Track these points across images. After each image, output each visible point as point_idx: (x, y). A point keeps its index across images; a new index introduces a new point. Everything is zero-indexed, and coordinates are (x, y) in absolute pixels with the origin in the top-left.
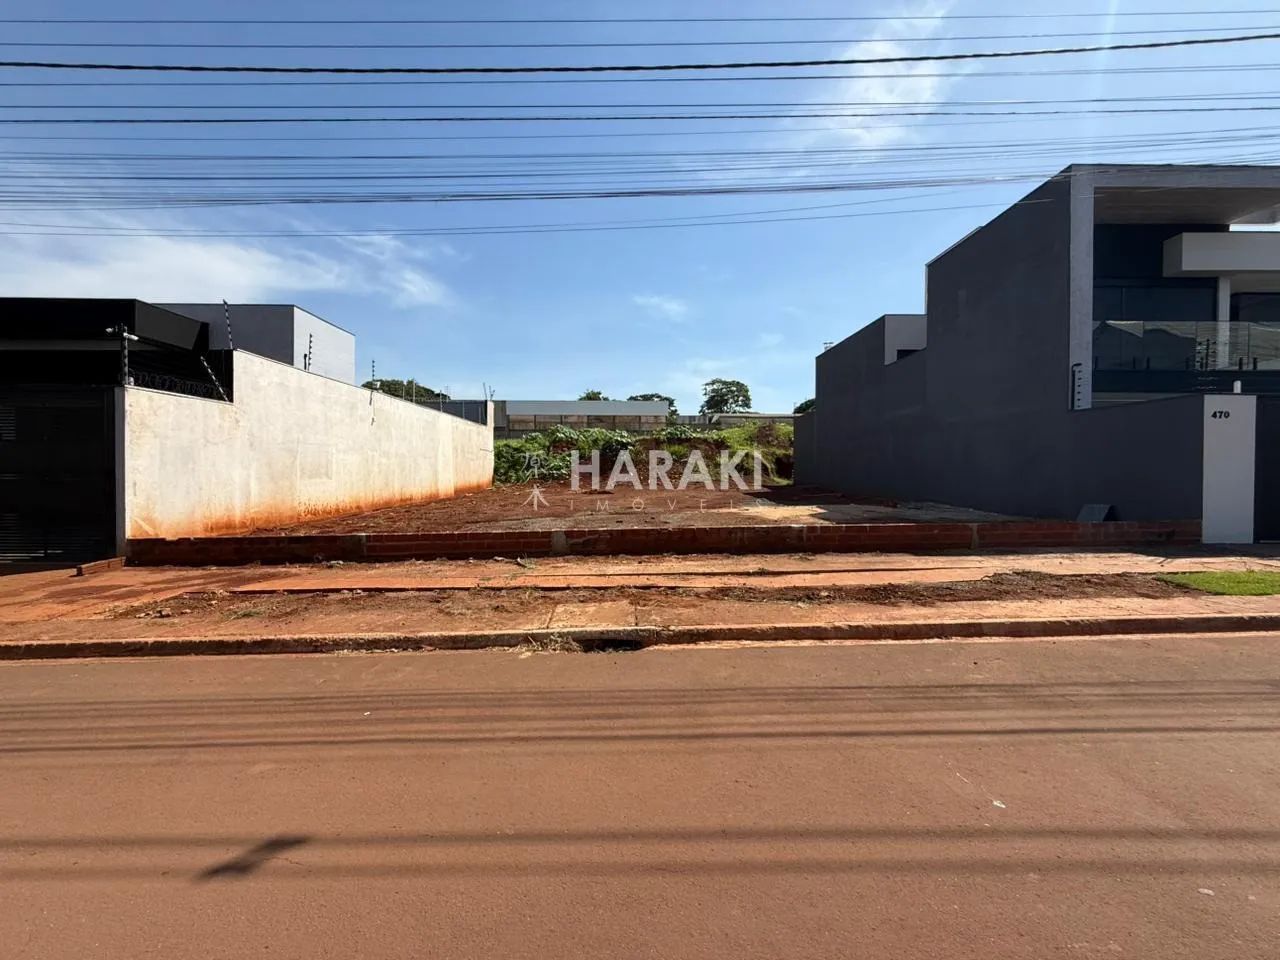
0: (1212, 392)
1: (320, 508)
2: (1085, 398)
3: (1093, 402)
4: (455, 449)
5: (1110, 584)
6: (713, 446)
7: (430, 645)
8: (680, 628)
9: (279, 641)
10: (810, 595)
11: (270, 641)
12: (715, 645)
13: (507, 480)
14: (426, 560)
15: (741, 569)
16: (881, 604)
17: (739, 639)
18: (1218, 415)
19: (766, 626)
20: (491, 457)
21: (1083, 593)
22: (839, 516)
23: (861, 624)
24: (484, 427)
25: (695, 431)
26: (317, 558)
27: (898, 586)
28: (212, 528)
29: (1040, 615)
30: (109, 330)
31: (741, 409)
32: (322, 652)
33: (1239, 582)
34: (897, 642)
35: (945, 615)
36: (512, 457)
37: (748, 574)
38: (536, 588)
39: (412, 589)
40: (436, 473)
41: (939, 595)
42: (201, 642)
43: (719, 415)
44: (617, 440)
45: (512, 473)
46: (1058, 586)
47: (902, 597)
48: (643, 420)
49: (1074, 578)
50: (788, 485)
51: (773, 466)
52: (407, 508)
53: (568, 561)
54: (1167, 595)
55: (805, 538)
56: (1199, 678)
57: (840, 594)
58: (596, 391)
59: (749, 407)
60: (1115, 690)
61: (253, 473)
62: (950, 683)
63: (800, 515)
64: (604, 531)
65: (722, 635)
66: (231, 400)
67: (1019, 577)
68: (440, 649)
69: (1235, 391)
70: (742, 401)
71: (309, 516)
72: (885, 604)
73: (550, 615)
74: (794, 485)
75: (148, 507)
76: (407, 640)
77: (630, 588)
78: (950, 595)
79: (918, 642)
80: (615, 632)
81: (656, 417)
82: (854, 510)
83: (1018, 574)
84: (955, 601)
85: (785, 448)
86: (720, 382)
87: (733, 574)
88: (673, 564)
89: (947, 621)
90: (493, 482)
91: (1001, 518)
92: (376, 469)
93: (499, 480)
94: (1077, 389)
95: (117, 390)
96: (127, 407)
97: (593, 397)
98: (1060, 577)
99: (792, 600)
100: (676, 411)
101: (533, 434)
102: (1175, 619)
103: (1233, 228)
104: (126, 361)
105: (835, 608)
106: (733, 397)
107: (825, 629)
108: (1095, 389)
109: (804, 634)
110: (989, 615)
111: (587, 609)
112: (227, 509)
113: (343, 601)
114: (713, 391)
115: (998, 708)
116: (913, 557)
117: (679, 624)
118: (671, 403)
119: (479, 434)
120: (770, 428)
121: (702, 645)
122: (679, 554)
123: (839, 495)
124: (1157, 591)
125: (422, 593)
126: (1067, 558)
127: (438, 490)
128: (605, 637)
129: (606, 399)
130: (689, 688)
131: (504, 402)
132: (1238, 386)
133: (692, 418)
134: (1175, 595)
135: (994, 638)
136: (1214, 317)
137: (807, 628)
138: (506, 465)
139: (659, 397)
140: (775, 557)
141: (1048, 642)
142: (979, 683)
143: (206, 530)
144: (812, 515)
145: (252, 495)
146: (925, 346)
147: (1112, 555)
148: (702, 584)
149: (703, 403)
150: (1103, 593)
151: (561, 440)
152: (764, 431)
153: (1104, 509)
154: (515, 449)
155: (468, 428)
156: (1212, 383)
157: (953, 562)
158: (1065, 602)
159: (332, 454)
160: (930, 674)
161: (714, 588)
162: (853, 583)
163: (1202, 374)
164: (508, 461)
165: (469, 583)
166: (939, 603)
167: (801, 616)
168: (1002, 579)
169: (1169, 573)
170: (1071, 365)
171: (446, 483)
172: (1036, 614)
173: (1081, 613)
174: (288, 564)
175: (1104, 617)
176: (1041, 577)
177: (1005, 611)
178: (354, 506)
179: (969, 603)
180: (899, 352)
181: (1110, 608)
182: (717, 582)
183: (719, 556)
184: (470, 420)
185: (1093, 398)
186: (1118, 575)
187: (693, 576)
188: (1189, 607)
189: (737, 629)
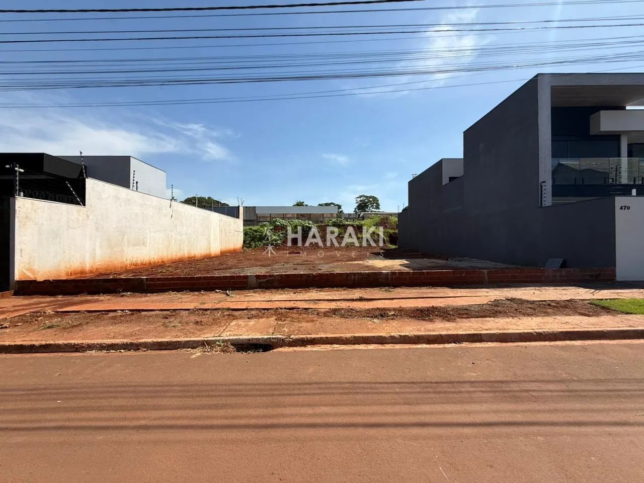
0: (619, 195)
1: (139, 262)
2: (548, 200)
3: (552, 203)
4: (221, 231)
5: (562, 307)
6: (356, 228)
7: (145, 347)
8: (297, 337)
9: (55, 345)
10: (382, 314)
11: (50, 345)
12: (316, 348)
13: (250, 247)
14: (178, 292)
15: (350, 297)
16: (423, 320)
17: (332, 344)
18: (623, 208)
19: (348, 335)
20: (242, 235)
21: (546, 312)
22: (415, 265)
23: (407, 334)
24: (237, 219)
25: (347, 221)
26: (119, 291)
27: (436, 308)
28: (71, 273)
29: (518, 328)
30: (7, 166)
31: (375, 210)
32: (79, 352)
33: (640, 306)
34: (428, 346)
35: (461, 328)
36: (253, 235)
37: (353, 300)
38: (229, 309)
39: (158, 310)
40: (209, 244)
41: (459, 314)
42: (9, 345)
43: (364, 213)
44: (306, 226)
45: (253, 243)
46: (531, 308)
47: (437, 316)
48: (325, 216)
49: (541, 303)
50: (395, 249)
51: (388, 239)
52: (191, 261)
53: (255, 292)
54: (597, 314)
55: (390, 279)
56: (620, 377)
57: (401, 313)
58: (301, 201)
59: (379, 209)
60: (563, 387)
61: (97, 243)
62: (453, 379)
63: (396, 265)
64: (278, 275)
65: (322, 341)
66: (84, 205)
67: (509, 302)
68: (151, 350)
69: (633, 195)
70: (376, 206)
71: (132, 266)
72: (426, 320)
73: (224, 328)
74: (399, 248)
75: (30, 263)
76: (132, 344)
77: (282, 309)
78: (466, 314)
79: (441, 346)
80: (256, 339)
81: (331, 214)
82: (425, 262)
83: (508, 300)
84: (468, 318)
85: (394, 229)
86: (364, 196)
87: (344, 300)
88: (314, 294)
89: (461, 332)
90: (243, 248)
91: (503, 266)
92: (173, 241)
93: (246, 247)
94: (544, 195)
95: (11, 199)
96: (17, 208)
97: (300, 204)
98: (533, 302)
99: (372, 317)
100: (342, 211)
101: (264, 223)
102: (603, 331)
103: (628, 108)
104: (18, 183)
105: (394, 323)
106: (371, 204)
107: (385, 337)
108: (553, 195)
109: (372, 341)
110: (486, 328)
111: (249, 323)
112: (81, 263)
113: (114, 318)
114: (361, 201)
115: (481, 402)
116: (450, 289)
117: (298, 334)
118: (339, 207)
119: (234, 223)
120: (387, 219)
121: (309, 348)
122: (318, 288)
123: (420, 254)
124: (590, 312)
125: (163, 312)
126: (538, 290)
127: (210, 252)
128: (251, 342)
129: (306, 205)
130: (283, 381)
131: (255, 207)
132: (634, 192)
133: (350, 215)
134: (602, 314)
135: (489, 343)
136: (619, 155)
137: (374, 337)
138: (250, 239)
139: (334, 204)
140: (371, 289)
141: (522, 346)
142: (473, 379)
143: (67, 275)
144: (401, 265)
145: (97, 255)
146: (462, 174)
147: (564, 288)
148: (324, 306)
149: (355, 207)
150: (558, 313)
151: (278, 226)
152: (384, 221)
153: (561, 261)
154: (255, 231)
155: (229, 220)
156: (619, 190)
157: (472, 292)
158: (535, 319)
159: (147, 233)
160: (443, 372)
161: (330, 309)
162: (412, 306)
163: (613, 186)
164: (251, 237)
165: (191, 306)
166: (458, 320)
167: (373, 328)
168: (499, 303)
169: (598, 299)
170: (540, 182)
171: (215, 248)
172: (515, 327)
173: (544, 327)
174: (101, 294)
175: (558, 330)
176: (521, 302)
177: (498, 325)
178: (160, 261)
179: (476, 319)
180: (450, 178)
181: (562, 323)
182: (333, 305)
183: (340, 289)
184: (230, 216)
185: (553, 200)
186: (568, 301)
187: (321, 302)
188: (610, 322)
189: (331, 338)
